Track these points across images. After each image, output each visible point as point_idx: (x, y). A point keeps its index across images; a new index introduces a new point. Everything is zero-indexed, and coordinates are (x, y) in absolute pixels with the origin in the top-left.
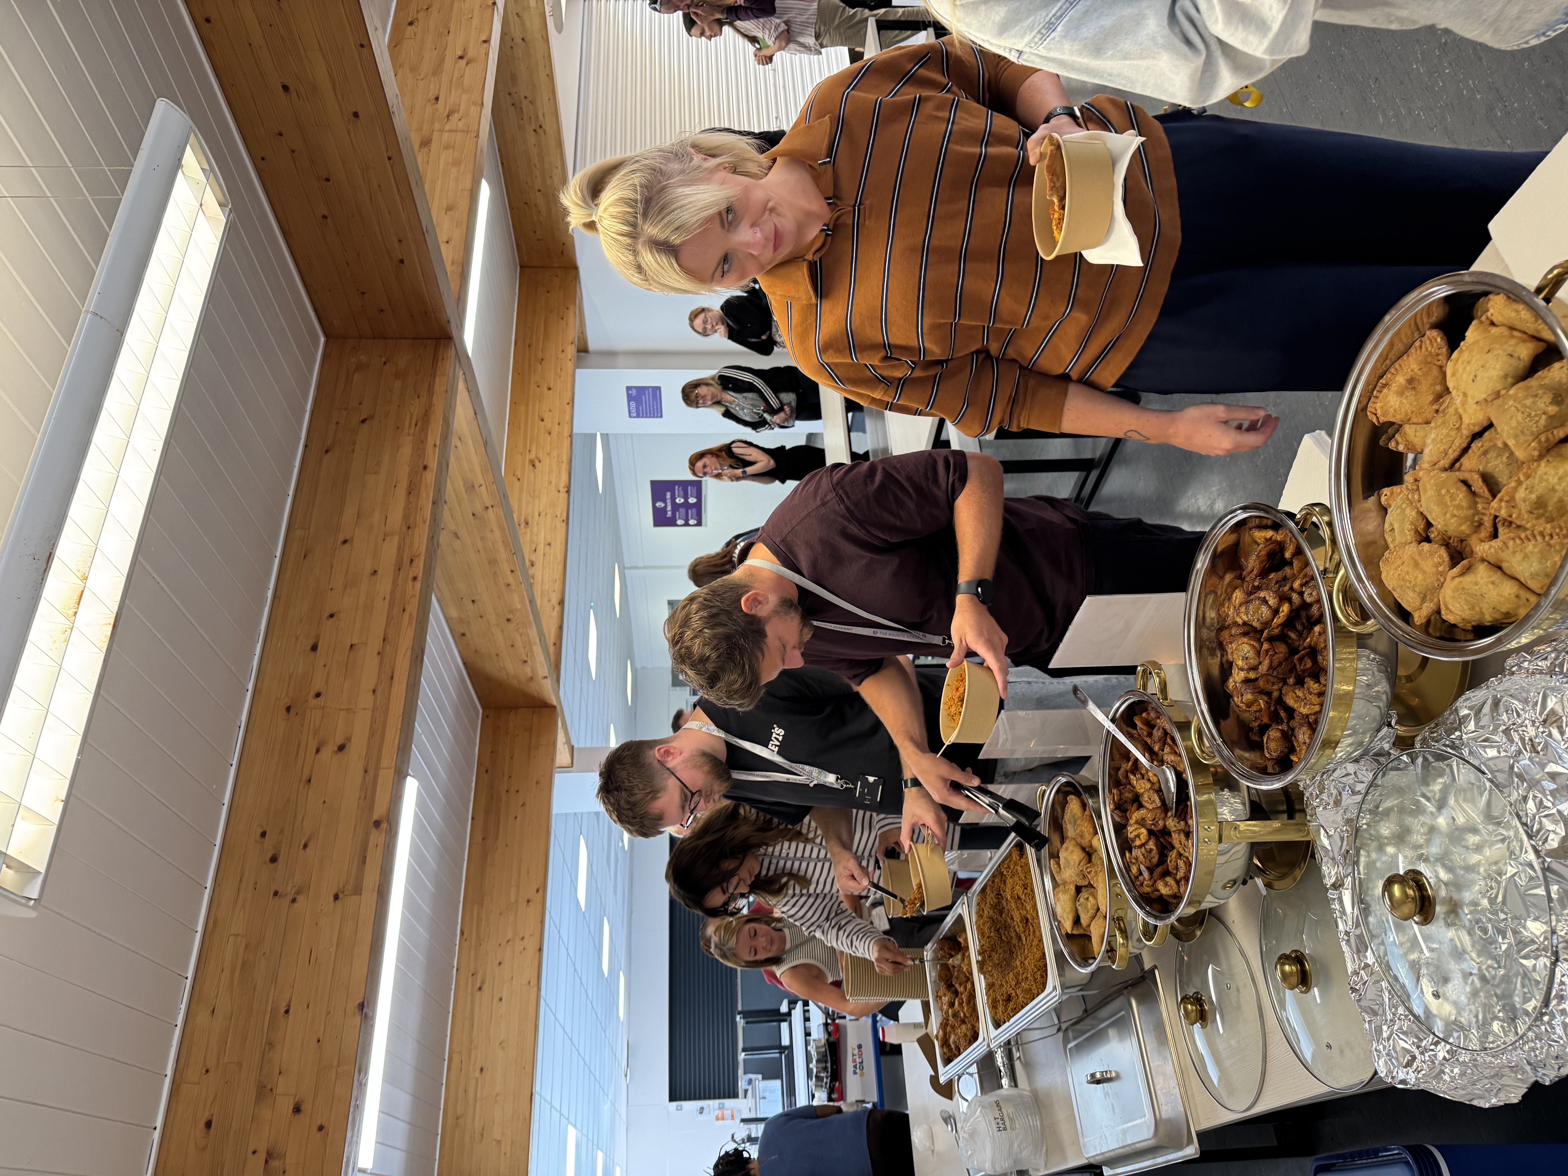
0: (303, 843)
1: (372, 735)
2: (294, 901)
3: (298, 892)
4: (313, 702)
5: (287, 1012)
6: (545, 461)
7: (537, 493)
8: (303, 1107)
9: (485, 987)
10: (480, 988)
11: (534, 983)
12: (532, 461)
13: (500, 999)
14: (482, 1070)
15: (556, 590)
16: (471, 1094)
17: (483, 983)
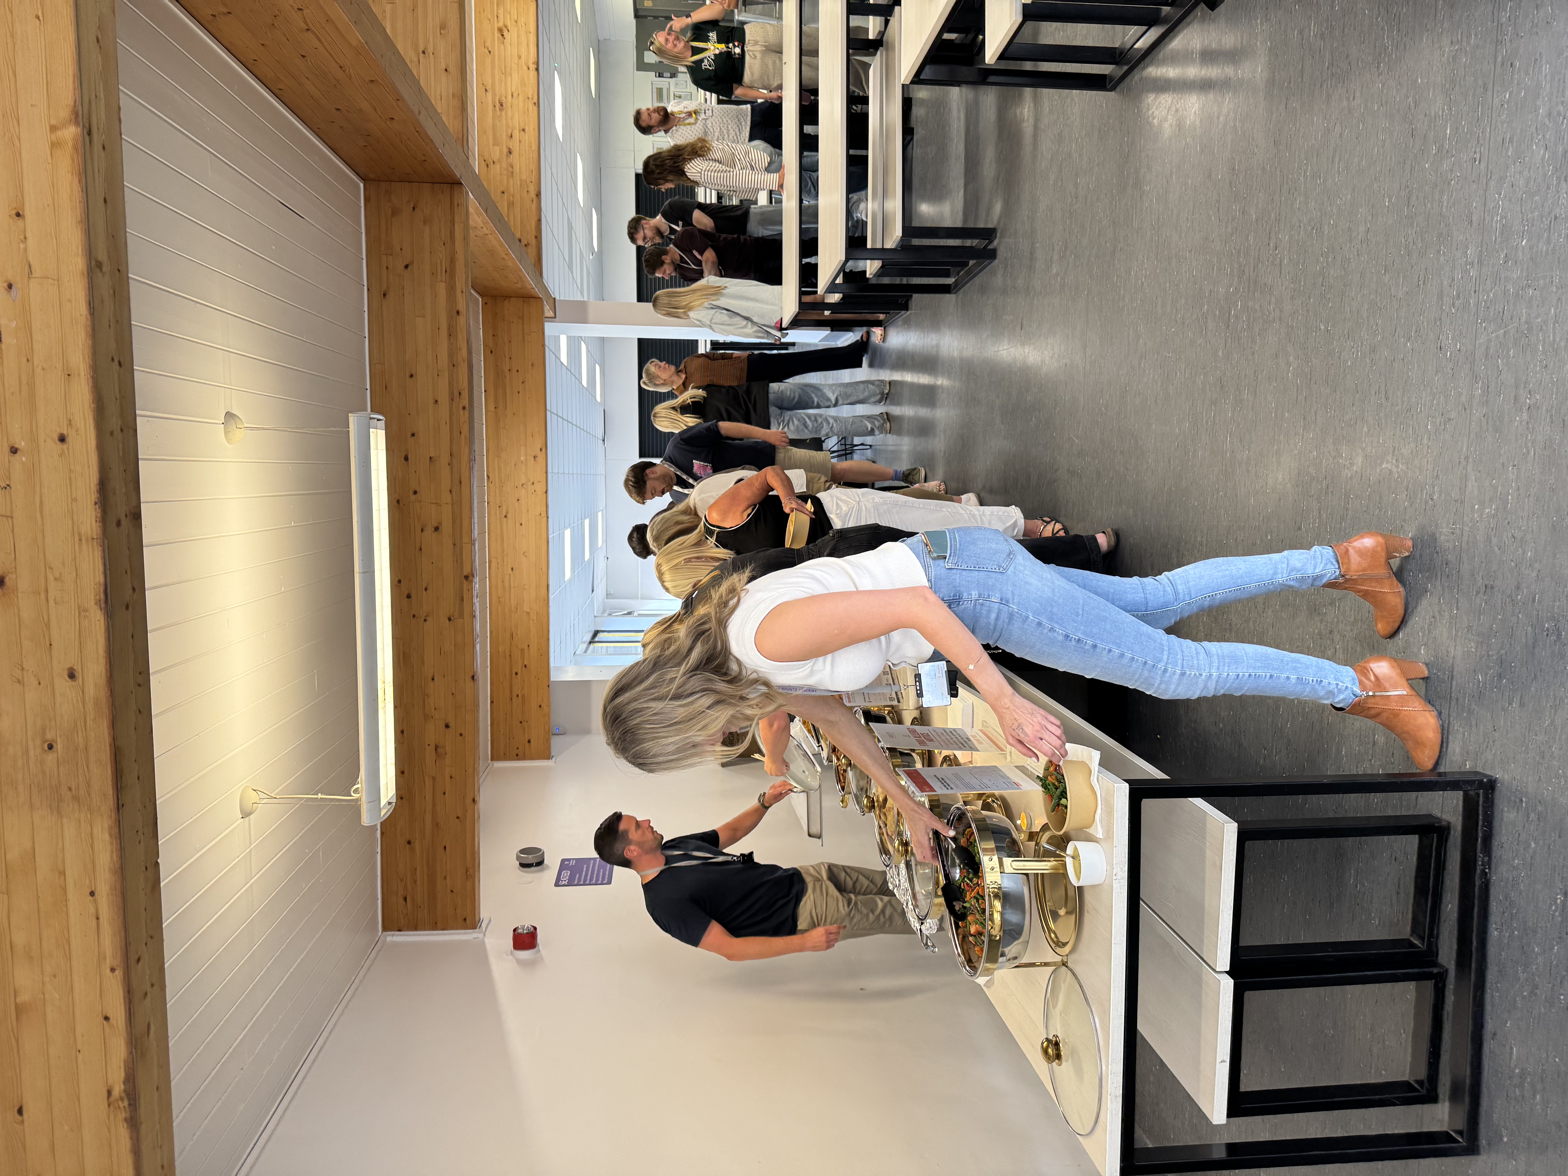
0: (424, 588)
1: (454, 522)
2: (425, 620)
3: (427, 616)
4: (413, 497)
5: (433, 679)
6: (514, 31)
7: (508, 69)
8: (450, 725)
9: (509, 515)
10: (506, 516)
11: (544, 514)
12: (500, 30)
13: (521, 524)
14: (512, 569)
15: (533, 180)
16: (507, 584)
17: (507, 513)
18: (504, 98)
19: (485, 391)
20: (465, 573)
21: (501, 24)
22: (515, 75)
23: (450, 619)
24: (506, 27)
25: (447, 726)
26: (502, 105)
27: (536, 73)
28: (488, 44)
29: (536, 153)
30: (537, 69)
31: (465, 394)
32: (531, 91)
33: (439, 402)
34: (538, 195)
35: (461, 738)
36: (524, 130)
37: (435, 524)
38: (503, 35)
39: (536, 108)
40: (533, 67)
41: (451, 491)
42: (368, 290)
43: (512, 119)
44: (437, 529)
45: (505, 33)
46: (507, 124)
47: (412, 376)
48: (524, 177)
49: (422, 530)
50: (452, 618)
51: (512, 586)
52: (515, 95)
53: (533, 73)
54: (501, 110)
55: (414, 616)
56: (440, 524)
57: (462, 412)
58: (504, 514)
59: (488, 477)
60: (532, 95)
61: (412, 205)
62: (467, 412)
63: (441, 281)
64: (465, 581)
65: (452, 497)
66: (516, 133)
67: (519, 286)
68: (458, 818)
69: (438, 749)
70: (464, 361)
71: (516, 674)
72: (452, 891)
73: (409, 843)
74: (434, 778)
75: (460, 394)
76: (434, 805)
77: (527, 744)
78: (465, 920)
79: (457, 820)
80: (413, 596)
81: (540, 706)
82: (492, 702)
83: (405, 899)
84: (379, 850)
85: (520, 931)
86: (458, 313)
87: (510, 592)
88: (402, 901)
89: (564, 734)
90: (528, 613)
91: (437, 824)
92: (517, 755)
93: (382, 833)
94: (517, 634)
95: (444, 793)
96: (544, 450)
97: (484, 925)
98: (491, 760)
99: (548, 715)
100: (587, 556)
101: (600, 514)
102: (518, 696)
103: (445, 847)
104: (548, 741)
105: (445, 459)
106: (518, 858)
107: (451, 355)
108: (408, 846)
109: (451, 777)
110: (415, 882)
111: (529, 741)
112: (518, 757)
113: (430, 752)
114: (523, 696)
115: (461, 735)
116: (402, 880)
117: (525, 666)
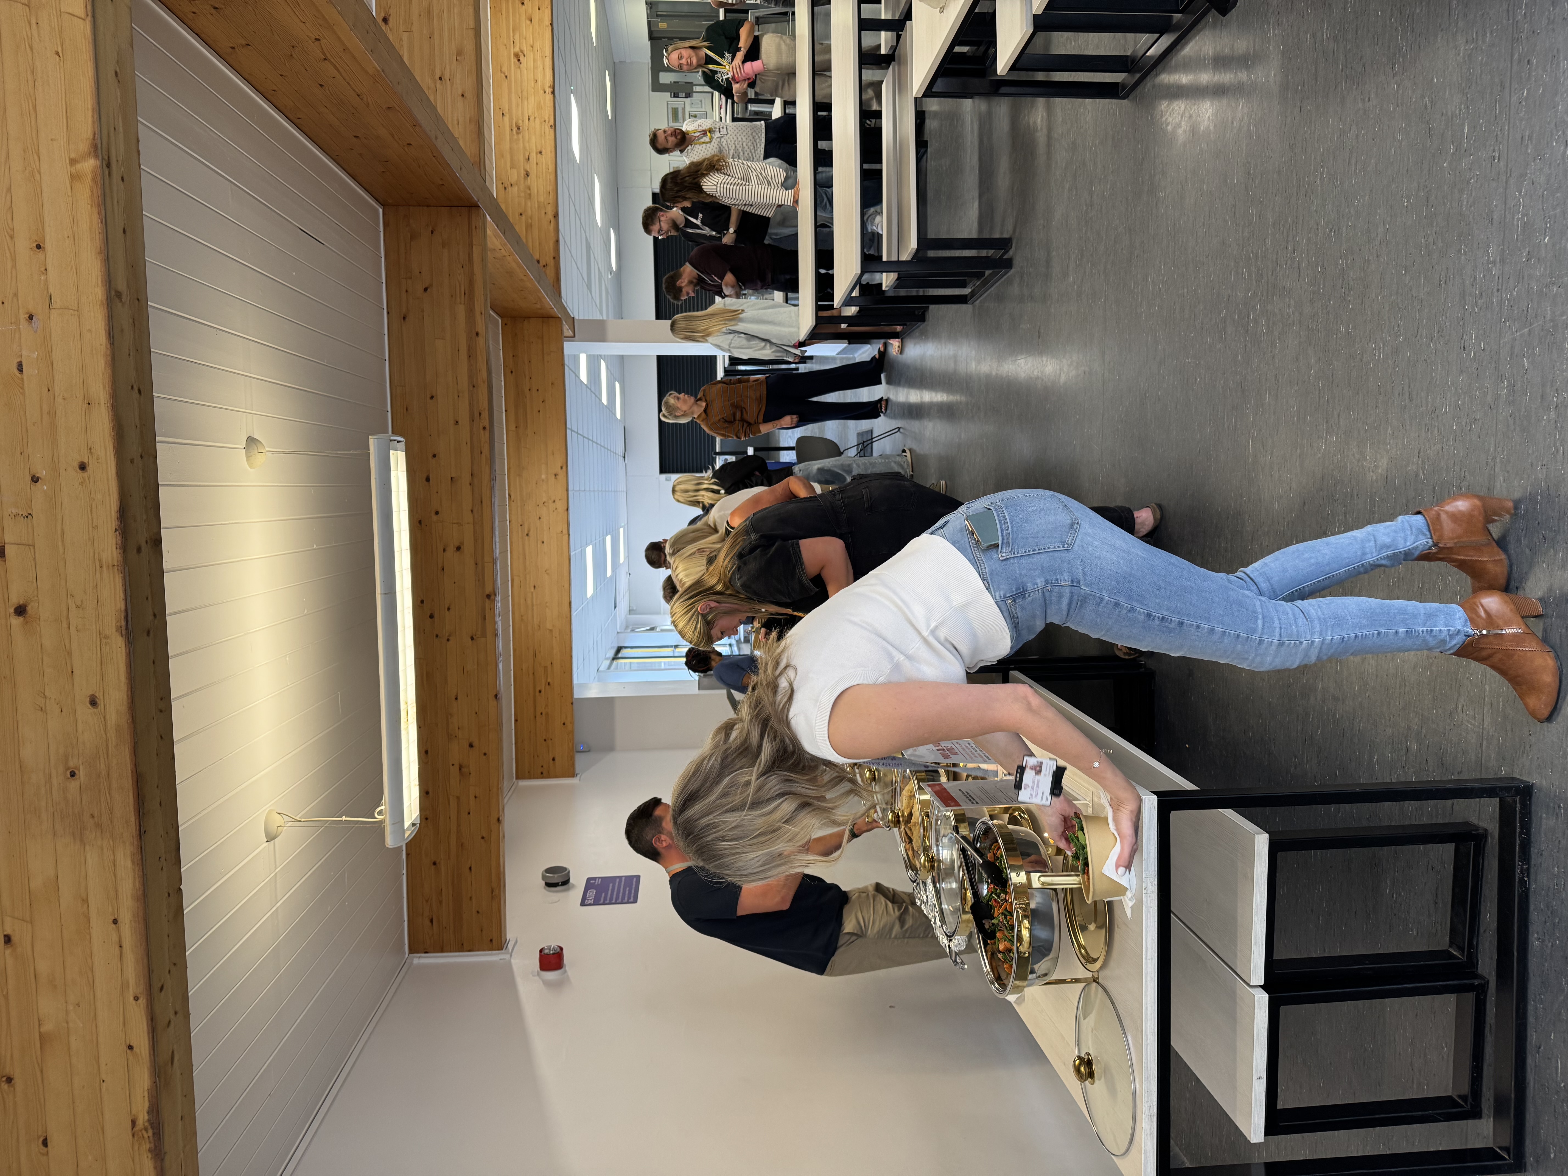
0: (446, 607)
1: (475, 542)
2: (448, 640)
3: (449, 636)
4: (435, 518)
5: (456, 699)
6: (529, 55)
7: (525, 94)
8: (474, 744)
9: (531, 534)
10: (527, 535)
11: (565, 532)
12: (517, 56)
13: (543, 542)
14: (535, 587)
15: (551, 202)
16: (529, 602)
17: (529, 531)
18: (520, 122)
19: (506, 411)
20: (487, 592)
21: (517, 49)
22: (532, 100)
23: (472, 638)
24: (522, 51)
25: (471, 746)
26: (519, 129)
27: (552, 96)
28: (505, 69)
29: (553, 175)
30: (553, 93)
31: (485, 415)
32: (547, 113)
33: (460, 422)
34: (556, 216)
35: (484, 757)
36: (541, 153)
37: (457, 544)
38: (519, 60)
39: (552, 131)
40: (549, 90)
41: (472, 511)
42: (388, 313)
43: (529, 142)
44: (458, 548)
45: (522, 58)
46: (524, 148)
47: (432, 397)
48: (542, 199)
49: (444, 550)
50: (474, 637)
51: (534, 603)
52: (532, 118)
53: (549, 97)
54: (518, 133)
55: (437, 636)
56: (462, 543)
57: (482, 431)
58: (526, 532)
59: (510, 496)
60: (549, 118)
61: (431, 229)
62: (487, 432)
63: (461, 303)
64: (487, 600)
65: (474, 516)
66: (533, 156)
67: (538, 306)
68: (483, 838)
69: (463, 769)
70: (484, 382)
71: (540, 692)
72: (478, 912)
73: (435, 864)
74: (458, 798)
75: (480, 414)
76: (458, 826)
77: (551, 762)
78: (491, 940)
79: (482, 840)
80: (436, 616)
81: (564, 724)
82: (516, 721)
83: (431, 921)
84: (405, 872)
85: (546, 951)
86: (477, 334)
87: (533, 609)
88: (427, 922)
89: (589, 751)
90: (551, 631)
91: (462, 845)
92: (542, 773)
93: (408, 855)
94: (540, 652)
95: (469, 813)
96: (564, 468)
97: (510, 946)
98: (517, 778)
99: (572, 732)
100: (609, 573)
101: (621, 530)
102: (541, 714)
103: (470, 868)
104: (572, 759)
105: (466, 478)
106: (544, 877)
107: (471, 377)
108: (433, 867)
109: (476, 797)
110: (441, 902)
111: (554, 759)
112: (542, 775)
113: (454, 770)
114: (547, 714)
115: (485, 754)
116: (427, 901)
117: (549, 684)
